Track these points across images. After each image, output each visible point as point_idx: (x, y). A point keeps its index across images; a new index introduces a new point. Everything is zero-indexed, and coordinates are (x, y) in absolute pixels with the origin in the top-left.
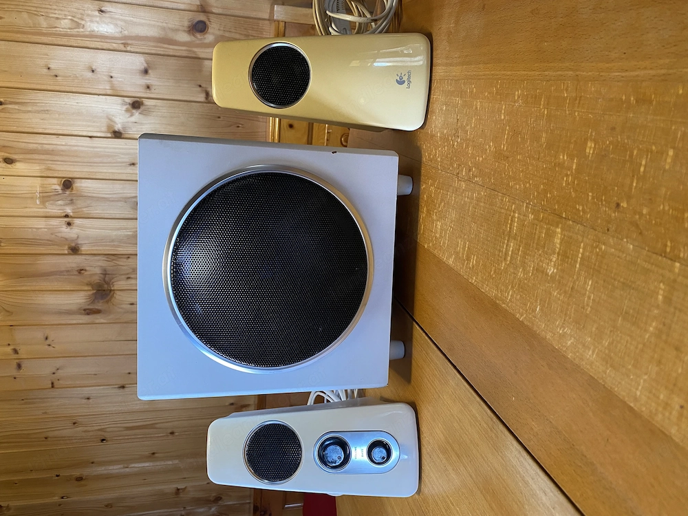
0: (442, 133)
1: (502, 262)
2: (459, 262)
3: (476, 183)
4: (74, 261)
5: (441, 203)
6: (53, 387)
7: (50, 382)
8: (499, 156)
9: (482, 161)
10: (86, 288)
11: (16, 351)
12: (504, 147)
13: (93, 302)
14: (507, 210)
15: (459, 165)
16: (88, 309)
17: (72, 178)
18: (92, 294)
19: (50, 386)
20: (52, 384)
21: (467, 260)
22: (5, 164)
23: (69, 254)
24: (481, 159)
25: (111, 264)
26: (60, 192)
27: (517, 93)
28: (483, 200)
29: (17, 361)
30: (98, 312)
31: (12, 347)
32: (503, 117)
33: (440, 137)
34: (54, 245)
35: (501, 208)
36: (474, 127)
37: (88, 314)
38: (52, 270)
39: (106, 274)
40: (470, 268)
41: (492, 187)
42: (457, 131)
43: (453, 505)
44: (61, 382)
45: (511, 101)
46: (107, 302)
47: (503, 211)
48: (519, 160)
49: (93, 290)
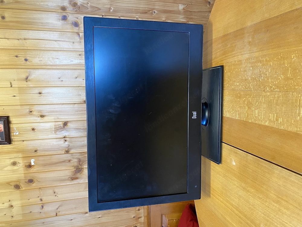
0: (251, 77)
1: (297, 117)
2: (272, 123)
3: (277, 91)
4: (67, 157)
5: (256, 102)
6: (56, 215)
7: (55, 213)
8: (287, 79)
9: (278, 83)
10: (72, 168)
11: (41, 200)
12: (289, 75)
13: (75, 174)
14: (296, 97)
15: (264, 87)
16: (72, 178)
17: (67, 121)
18: (75, 171)
19: (55, 215)
20: (56, 214)
21: (277, 121)
22: (41, 118)
23: (65, 154)
24: (277, 82)
25: (83, 156)
26: (62, 127)
27: (292, 56)
28: (281, 97)
29: (42, 204)
30: (77, 178)
31: (40, 198)
32: (286, 65)
33: (251, 79)
34: (59, 150)
35: (293, 97)
36: (271, 72)
37: (72, 180)
38: (58, 161)
39: (80, 161)
40: (279, 124)
41: (286, 91)
42: (261, 75)
43: (287, 224)
44: (60, 213)
45: (290, 59)
46: (81, 174)
47: (294, 98)
48: (299, 79)
49: (75, 169)
